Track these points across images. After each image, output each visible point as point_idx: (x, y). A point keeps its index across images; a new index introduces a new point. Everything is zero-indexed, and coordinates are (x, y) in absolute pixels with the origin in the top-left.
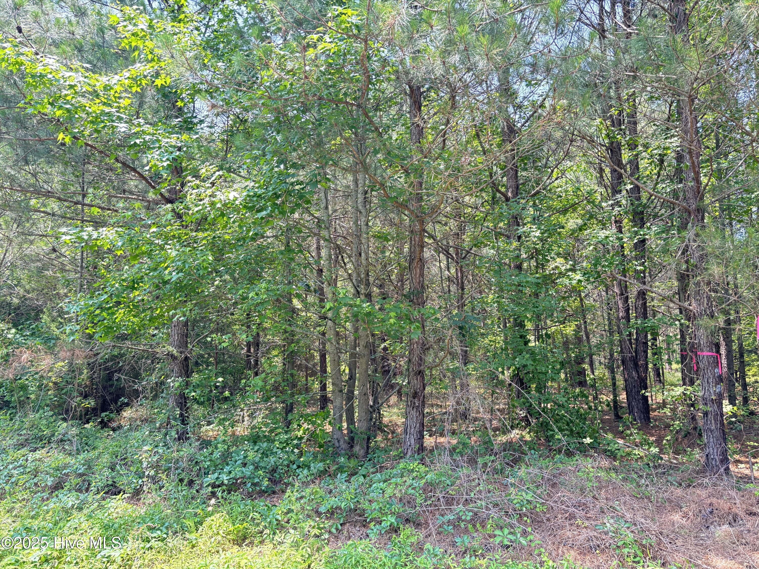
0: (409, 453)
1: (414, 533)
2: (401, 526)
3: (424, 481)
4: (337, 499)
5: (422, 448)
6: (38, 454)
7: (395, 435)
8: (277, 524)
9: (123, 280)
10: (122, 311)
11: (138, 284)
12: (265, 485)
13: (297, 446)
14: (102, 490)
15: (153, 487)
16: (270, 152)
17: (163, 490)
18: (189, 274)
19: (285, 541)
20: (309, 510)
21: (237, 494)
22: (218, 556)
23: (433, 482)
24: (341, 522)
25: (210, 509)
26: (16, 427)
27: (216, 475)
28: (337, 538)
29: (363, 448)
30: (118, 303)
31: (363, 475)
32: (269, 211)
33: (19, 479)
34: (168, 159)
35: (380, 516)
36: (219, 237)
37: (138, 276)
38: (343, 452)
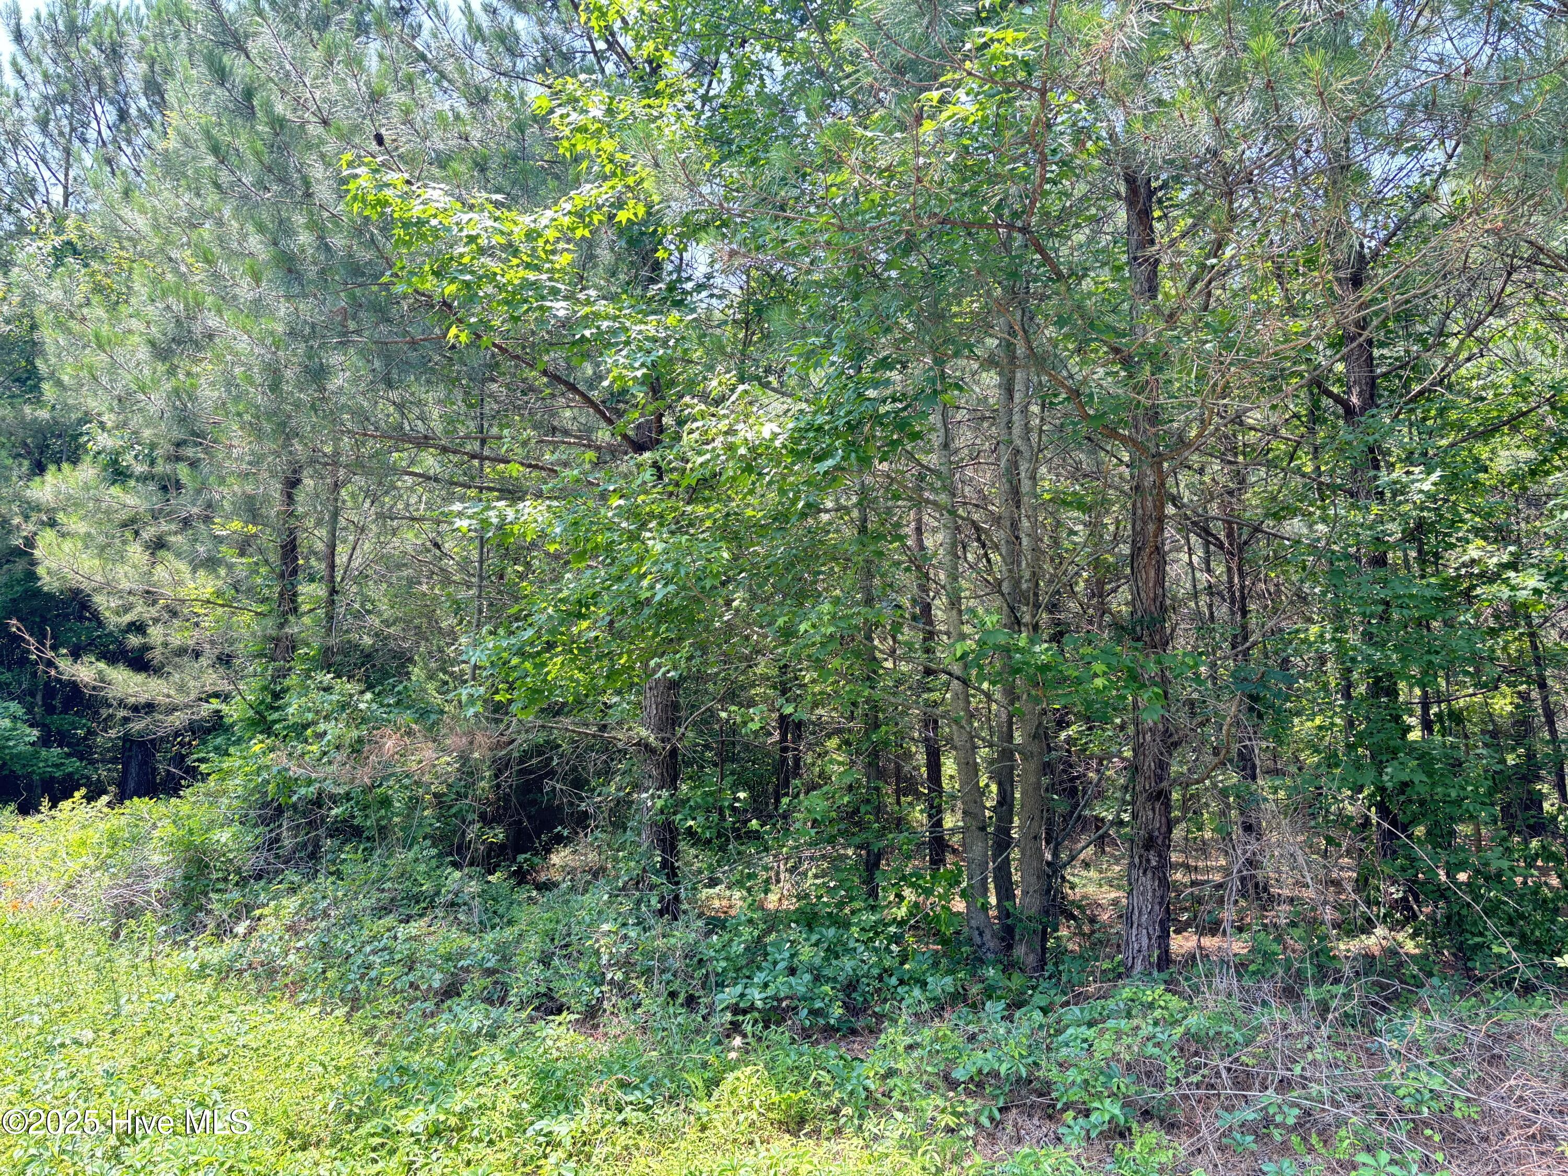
0: (1139, 967)
1: (1165, 1143)
2: (1135, 1126)
3: (1180, 1030)
4: (989, 1055)
5: (1165, 960)
6: (415, 927)
7: (1097, 926)
8: (867, 1098)
9: (561, 600)
10: (559, 660)
11: (588, 608)
12: (836, 1015)
13: (897, 939)
14: (529, 1003)
15: (622, 1003)
16: (842, 339)
17: (639, 1011)
18: (684, 588)
19: (887, 1134)
20: (930, 1074)
21: (781, 1029)
22: (753, 1152)
23: (1203, 1033)
24: (1001, 1104)
25: (733, 1055)
26: (374, 875)
27: (739, 989)
28: (992, 1137)
29: (1033, 951)
30: (550, 646)
31: (1041, 1009)
32: (838, 458)
33: (383, 974)
34: (643, 365)
35: (1087, 1098)
36: (736, 514)
37: (590, 591)
38: (990, 956)
